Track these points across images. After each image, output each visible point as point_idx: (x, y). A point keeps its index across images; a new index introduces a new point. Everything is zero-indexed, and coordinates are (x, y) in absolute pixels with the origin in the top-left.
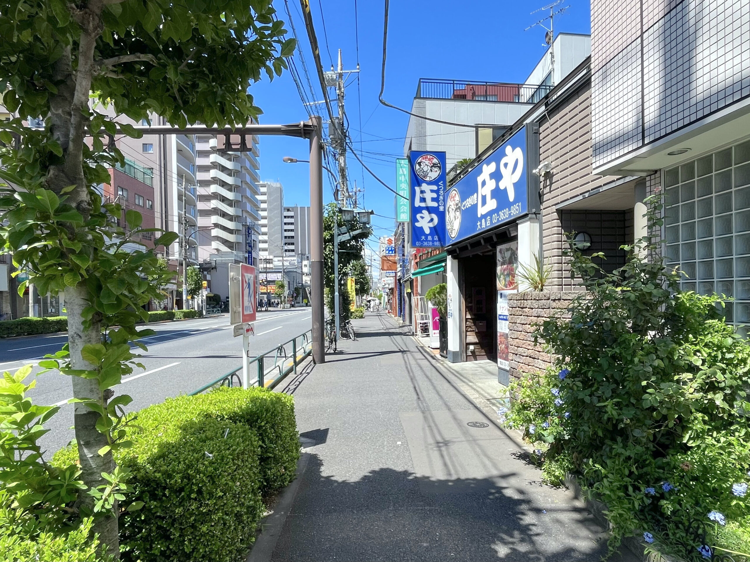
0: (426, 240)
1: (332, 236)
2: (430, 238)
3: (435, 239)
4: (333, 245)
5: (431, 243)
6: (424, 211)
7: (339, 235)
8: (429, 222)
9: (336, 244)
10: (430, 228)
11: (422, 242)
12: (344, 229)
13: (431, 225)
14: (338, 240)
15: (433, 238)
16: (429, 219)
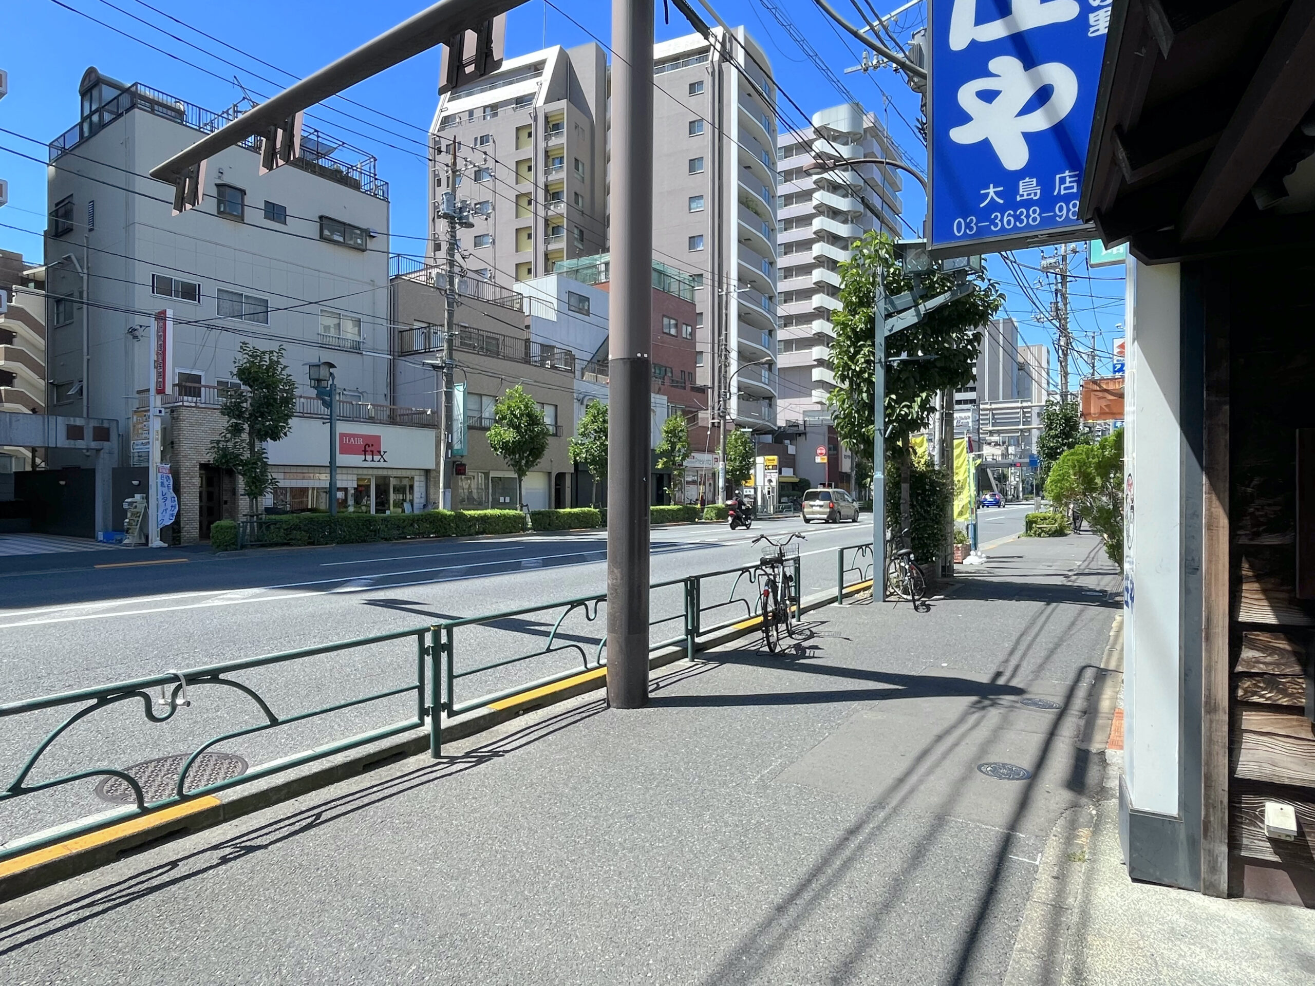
0: (1010, 201)
1: (871, 320)
2: (1028, 188)
3: (1060, 190)
4: (873, 345)
5: (1035, 214)
6: (995, 65)
7: (889, 316)
8: (1027, 109)
9: (880, 339)
10: (1030, 138)
11: (984, 215)
12: (906, 297)
13: (1038, 122)
14: (883, 331)
15: (1046, 185)
16: (1027, 93)
